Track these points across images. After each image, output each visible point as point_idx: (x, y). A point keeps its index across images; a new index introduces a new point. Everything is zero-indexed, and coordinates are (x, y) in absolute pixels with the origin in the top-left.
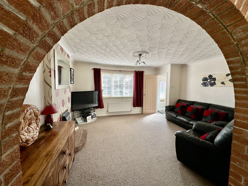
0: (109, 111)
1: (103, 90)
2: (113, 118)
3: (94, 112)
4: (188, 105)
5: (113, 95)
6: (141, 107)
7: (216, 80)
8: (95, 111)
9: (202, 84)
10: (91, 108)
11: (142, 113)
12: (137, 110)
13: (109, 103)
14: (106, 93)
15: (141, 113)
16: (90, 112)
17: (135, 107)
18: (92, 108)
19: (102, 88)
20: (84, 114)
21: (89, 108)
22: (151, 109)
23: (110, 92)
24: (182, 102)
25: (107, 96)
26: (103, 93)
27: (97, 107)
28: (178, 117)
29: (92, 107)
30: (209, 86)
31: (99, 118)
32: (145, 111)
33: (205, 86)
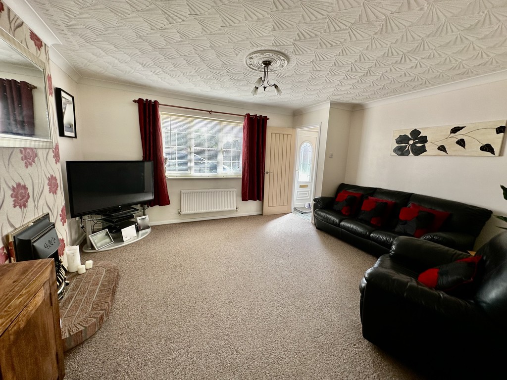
0: (183, 212)
1: (166, 159)
2: (194, 229)
3: (144, 215)
4: (363, 195)
5: (194, 173)
6: (260, 200)
7: (427, 141)
8: (146, 213)
9: (395, 151)
10: (134, 206)
11: (262, 215)
12: (251, 207)
13: (182, 191)
14: (174, 169)
15: (260, 213)
16: (132, 217)
17: (246, 200)
18: (139, 205)
19: (164, 156)
20: (113, 222)
21: (128, 206)
22: (282, 204)
23: (184, 165)
24: (349, 189)
25: (176, 174)
26: (166, 166)
27: (151, 203)
28: (342, 223)
29: (136, 204)
30: (411, 154)
31: (158, 230)
32: (268, 210)
33: (402, 154)
